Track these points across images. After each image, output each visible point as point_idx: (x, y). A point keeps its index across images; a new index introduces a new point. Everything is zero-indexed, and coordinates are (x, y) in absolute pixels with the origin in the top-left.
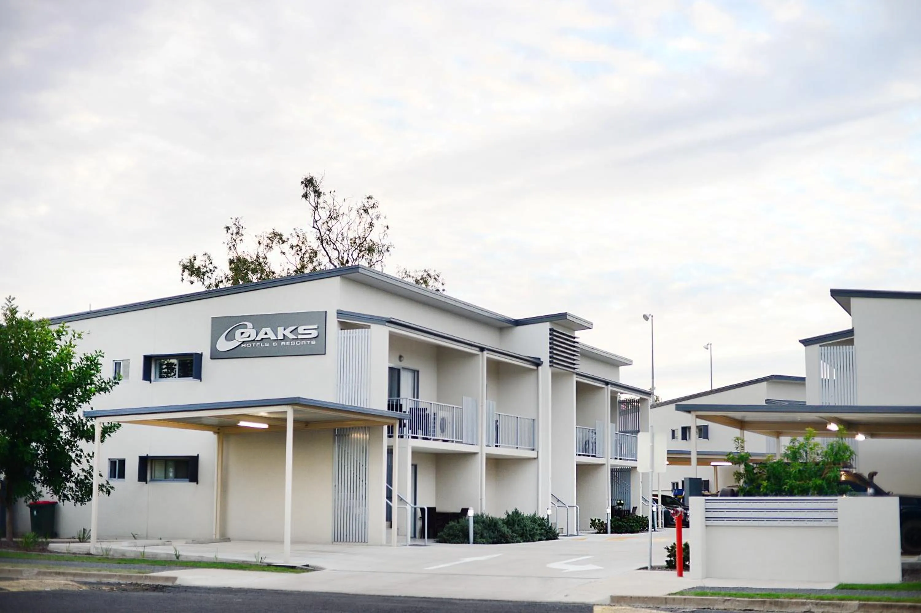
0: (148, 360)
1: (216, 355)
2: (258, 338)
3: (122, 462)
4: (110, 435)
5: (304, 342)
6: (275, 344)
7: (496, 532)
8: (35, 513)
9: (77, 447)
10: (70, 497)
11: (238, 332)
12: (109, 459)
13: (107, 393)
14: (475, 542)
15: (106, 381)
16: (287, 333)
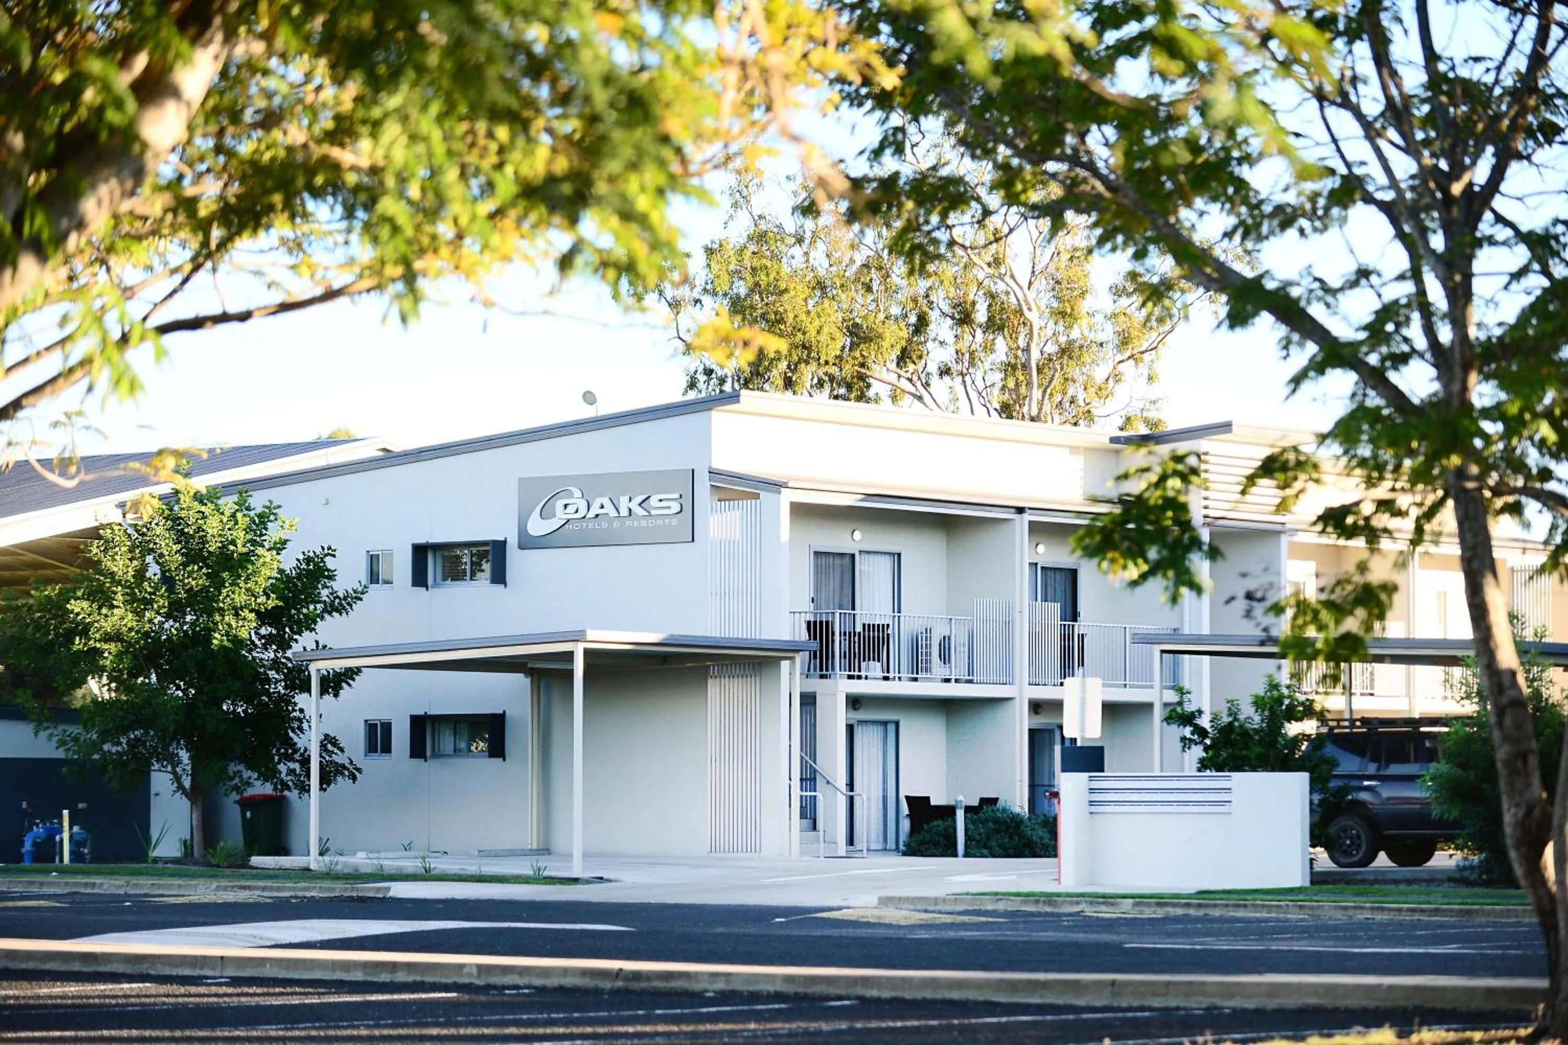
0: (420, 552)
1: (527, 543)
2: (591, 514)
3: (387, 727)
4: (349, 685)
5: (660, 522)
6: (616, 524)
7: (1016, 839)
8: (248, 814)
9: (295, 704)
10: (290, 783)
11: (560, 504)
12: (366, 721)
13: (344, 614)
14: (966, 855)
15: (341, 596)
16: (634, 505)
